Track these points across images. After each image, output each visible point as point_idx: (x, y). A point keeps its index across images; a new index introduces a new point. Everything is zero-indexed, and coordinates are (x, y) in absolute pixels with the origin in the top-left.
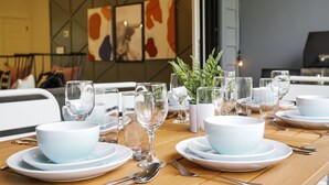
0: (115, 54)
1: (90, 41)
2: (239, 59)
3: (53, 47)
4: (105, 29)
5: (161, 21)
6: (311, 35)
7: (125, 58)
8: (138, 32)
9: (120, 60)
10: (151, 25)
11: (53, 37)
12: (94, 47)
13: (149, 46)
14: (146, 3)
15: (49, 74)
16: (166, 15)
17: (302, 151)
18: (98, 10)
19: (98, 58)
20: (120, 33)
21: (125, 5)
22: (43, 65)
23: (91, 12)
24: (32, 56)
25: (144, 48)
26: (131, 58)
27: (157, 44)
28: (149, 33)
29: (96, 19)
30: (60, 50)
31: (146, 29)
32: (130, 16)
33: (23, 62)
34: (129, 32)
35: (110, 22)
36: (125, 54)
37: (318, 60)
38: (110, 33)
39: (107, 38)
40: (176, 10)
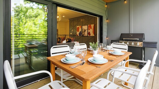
0: (82, 34)
1: (77, 32)
2: (107, 37)
3: (70, 33)
4: (80, 30)
5: (91, 29)
6: (121, 34)
7: (84, 36)
8: (87, 30)
9: (83, 36)
10: (89, 30)
11: (70, 31)
12: (78, 33)
13: (89, 33)
14: (88, 25)
15: (69, 39)
16: (92, 28)
17: (111, 61)
18: (79, 26)
19: (78, 35)
20: (83, 31)
21: (84, 25)
22: (68, 37)
23: (77, 27)
24: (66, 35)
25: (88, 34)
26: (85, 36)
27: (90, 33)
28: (89, 31)
29: (78, 28)
30: (71, 34)
31: (88, 30)
32: (85, 27)
33: (64, 36)
34: (85, 31)
35: (81, 29)
36: (84, 35)
37: (123, 39)
38: (81, 31)
39: (80, 31)
40: (95, 27)
